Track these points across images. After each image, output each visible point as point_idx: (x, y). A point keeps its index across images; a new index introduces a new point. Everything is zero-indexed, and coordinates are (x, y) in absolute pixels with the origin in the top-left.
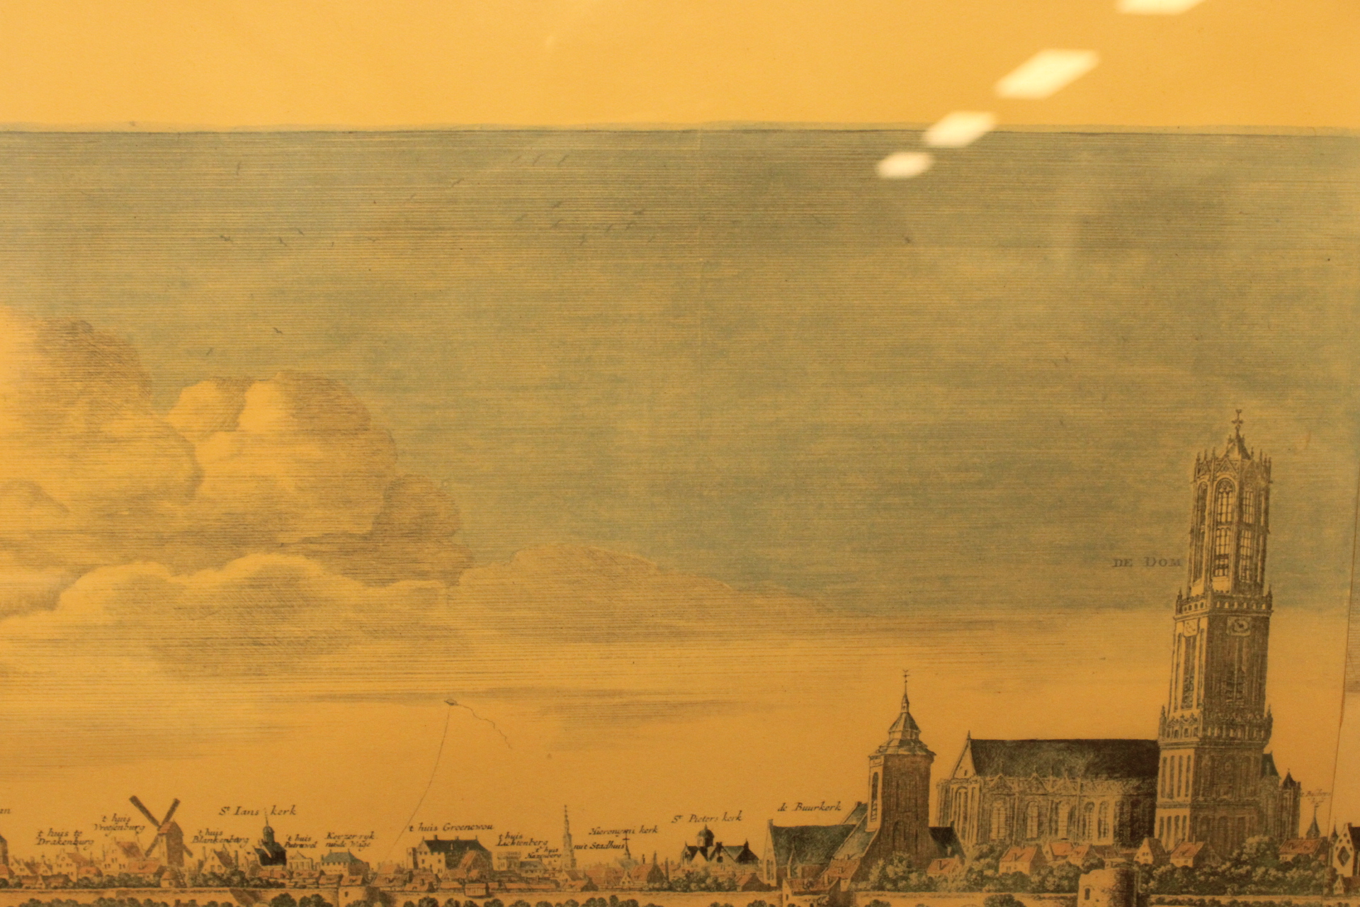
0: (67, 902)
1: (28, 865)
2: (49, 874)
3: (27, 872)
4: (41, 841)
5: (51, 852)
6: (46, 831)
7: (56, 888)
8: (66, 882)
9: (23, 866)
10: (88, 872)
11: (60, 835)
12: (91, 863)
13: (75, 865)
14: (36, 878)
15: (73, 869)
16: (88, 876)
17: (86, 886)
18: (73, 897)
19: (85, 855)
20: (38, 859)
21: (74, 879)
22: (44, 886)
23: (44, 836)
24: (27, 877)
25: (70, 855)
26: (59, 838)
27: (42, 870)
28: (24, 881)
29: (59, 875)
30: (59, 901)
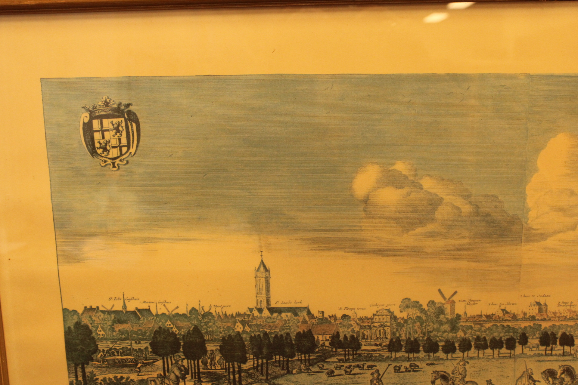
0: (565, 325)
1: (554, 313)
2: (560, 316)
3: (553, 315)
4: (559, 305)
5: (562, 309)
6: (561, 302)
7: (562, 320)
8: (565, 318)
9: (552, 314)
10: (573, 315)
11: (566, 303)
12: (575, 312)
13: (569, 313)
14: (555, 317)
15: (568, 314)
16: (573, 316)
17: (572, 320)
18: (567, 323)
19: (573, 309)
20: (557, 311)
21: (568, 317)
22: (558, 320)
23: (560, 304)
24: (553, 317)
25: (568, 310)
26: (565, 304)
27: (558, 315)
28: (551, 318)
29: (564, 316)
30: (562, 325)
